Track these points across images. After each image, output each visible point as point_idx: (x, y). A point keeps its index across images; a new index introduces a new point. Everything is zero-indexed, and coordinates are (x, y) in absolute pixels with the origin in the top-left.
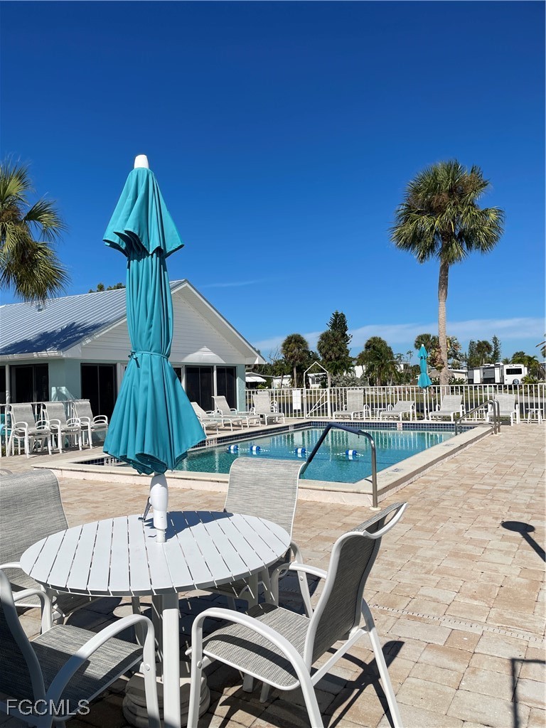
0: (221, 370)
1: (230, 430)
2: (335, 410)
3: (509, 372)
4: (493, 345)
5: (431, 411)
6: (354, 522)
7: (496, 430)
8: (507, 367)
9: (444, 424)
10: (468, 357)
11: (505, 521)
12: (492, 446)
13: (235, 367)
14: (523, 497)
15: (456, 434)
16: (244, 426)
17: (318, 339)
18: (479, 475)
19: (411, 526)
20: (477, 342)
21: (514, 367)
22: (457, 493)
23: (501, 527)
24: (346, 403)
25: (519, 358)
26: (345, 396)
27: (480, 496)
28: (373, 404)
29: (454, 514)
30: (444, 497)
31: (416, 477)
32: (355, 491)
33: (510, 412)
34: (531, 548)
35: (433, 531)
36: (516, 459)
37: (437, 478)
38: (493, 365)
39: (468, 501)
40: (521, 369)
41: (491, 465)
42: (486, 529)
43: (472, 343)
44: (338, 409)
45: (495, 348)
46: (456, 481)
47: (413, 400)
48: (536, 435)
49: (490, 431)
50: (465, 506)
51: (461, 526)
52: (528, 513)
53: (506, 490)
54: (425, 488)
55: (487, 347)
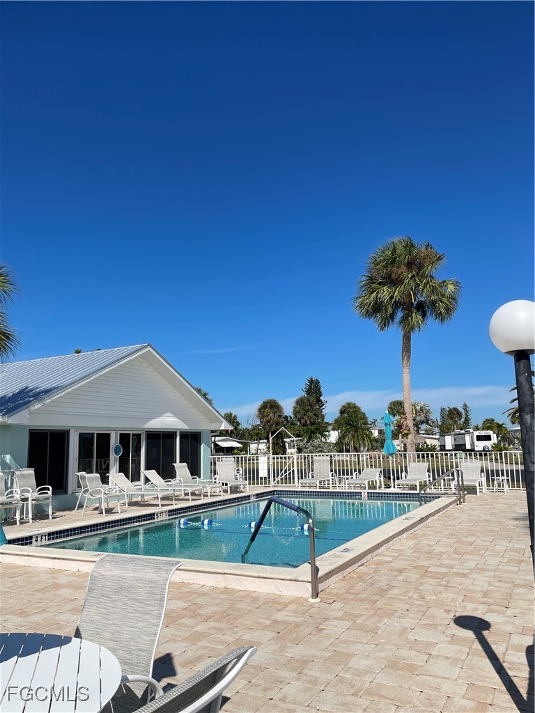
0: (185, 435)
1: (189, 500)
2: (302, 478)
3: (479, 438)
4: (463, 412)
5: (398, 478)
6: (286, 619)
7: (460, 500)
8: (477, 433)
9: (410, 494)
10: (440, 424)
11: (458, 615)
12: (455, 518)
13: (200, 433)
14: (480, 583)
15: (421, 505)
16: (204, 496)
17: (294, 405)
18: (437, 554)
19: (350, 623)
20: (448, 409)
21: (483, 434)
22: (409, 577)
23: (452, 624)
24: (312, 471)
25: (489, 425)
26: (312, 462)
27: (433, 581)
28: (341, 472)
29: (403, 606)
30: (394, 583)
31: (368, 557)
32: (293, 578)
33: (476, 480)
34: (484, 654)
35: (373, 631)
36: (478, 534)
37: (390, 559)
38: (463, 432)
39: (421, 588)
40: (490, 436)
41: (451, 541)
42: (435, 626)
43: (443, 410)
44: (305, 476)
45: (466, 414)
46: (410, 562)
47: (380, 467)
48: (501, 506)
49: (455, 501)
50: (416, 596)
51: (407, 622)
52: (484, 603)
53: (463, 574)
54: (376, 571)
55: (458, 413)
